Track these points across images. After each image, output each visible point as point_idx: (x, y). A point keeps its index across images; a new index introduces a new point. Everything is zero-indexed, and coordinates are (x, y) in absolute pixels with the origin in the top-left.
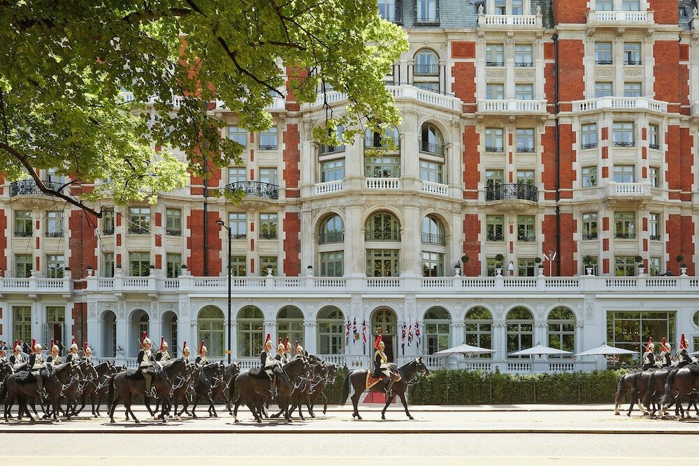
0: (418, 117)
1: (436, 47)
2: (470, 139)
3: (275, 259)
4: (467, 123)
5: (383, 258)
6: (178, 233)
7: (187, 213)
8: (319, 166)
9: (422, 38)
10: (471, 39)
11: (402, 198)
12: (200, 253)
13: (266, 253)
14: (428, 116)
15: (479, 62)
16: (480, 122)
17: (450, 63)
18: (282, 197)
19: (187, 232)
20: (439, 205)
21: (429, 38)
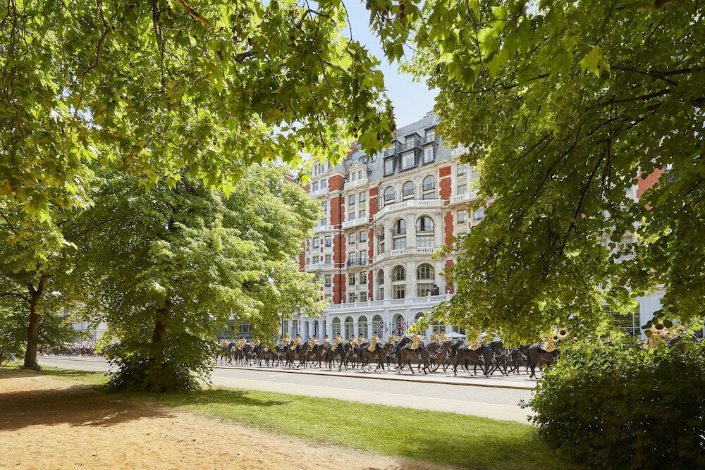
0: (415, 215)
1: (433, 173)
2: (449, 219)
3: (365, 293)
4: (447, 211)
5: (401, 289)
6: (329, 286)
7: (333, 276)
8: (380, 247)
9: (426, 171)
10: (448, 165)
11: (406, 258)
12: (338, 293)
13: (362, 291)
14: (420, 213)
15: (453, 176)
16: (452, 209)
17: (439, 180)
18: (367, 264)
19: (333, 285)
20: (427, 258)
21: (429, 170)
